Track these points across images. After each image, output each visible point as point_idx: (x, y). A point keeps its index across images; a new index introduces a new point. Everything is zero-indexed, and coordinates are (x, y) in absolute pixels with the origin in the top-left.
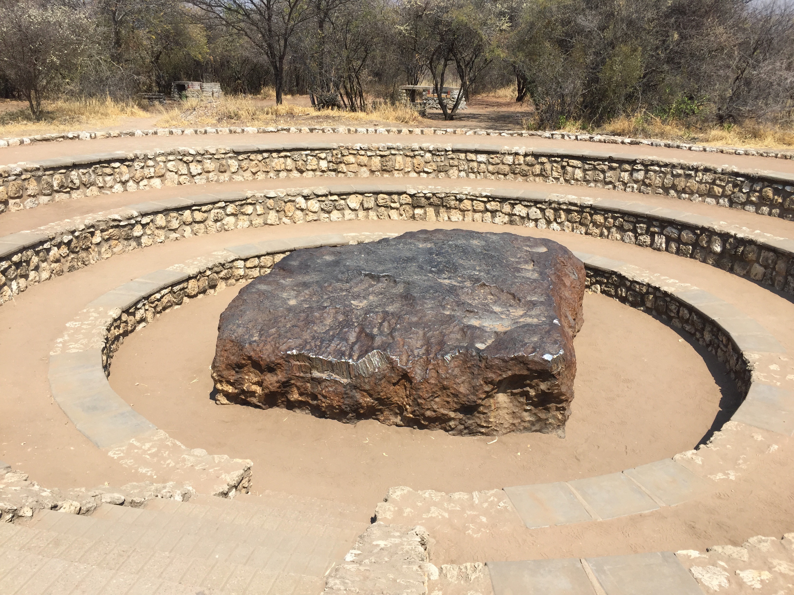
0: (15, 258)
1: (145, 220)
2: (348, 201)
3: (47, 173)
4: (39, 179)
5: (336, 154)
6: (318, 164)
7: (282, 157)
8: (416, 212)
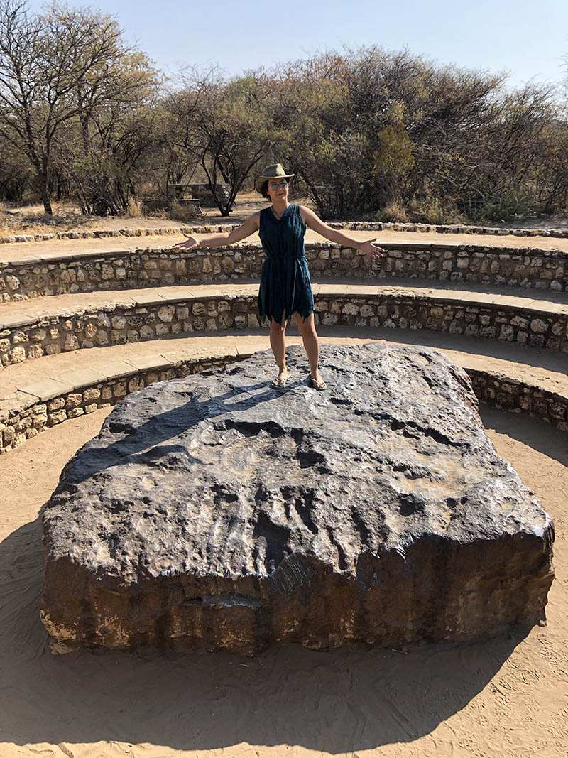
2: (159, 313)
5: (135, 260)
6: (115, 273)
7: (71, 268)
8: (237, 319)
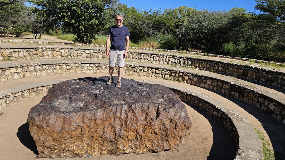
0: (96, 65)
1: (140, 68)
2: (207, 81)
3: (135, 54)
4: (133, 55)
5: (226, 66)
6: (218, 68)
7: (206, 63)
8: (232, 93)
